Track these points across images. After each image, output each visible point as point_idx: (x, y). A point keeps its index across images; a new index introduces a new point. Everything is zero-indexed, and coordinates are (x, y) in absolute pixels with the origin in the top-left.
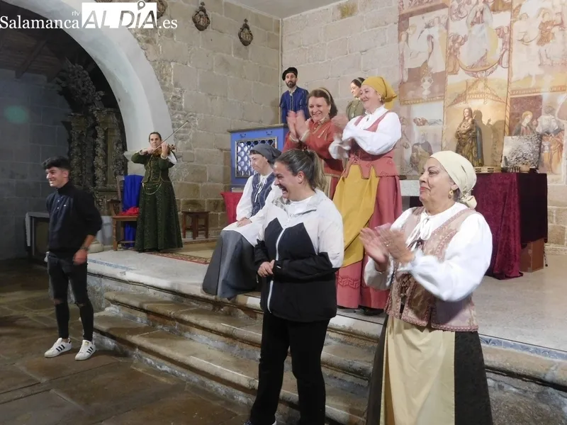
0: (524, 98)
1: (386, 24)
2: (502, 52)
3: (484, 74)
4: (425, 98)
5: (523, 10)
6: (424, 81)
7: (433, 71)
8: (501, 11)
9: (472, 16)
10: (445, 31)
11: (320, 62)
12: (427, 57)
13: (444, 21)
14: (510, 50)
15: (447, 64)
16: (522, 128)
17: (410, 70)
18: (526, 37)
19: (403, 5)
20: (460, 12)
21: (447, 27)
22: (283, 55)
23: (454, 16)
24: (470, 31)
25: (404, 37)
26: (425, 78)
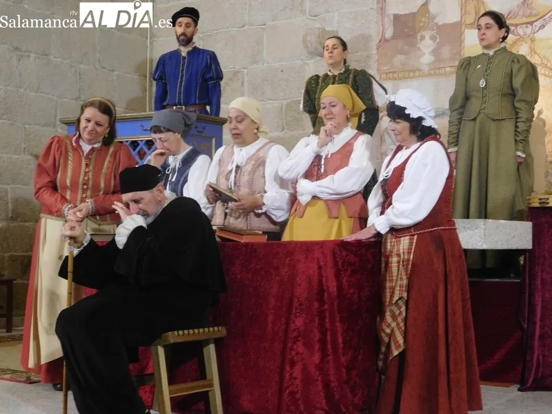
3: (529, 30)
4: (426, 69)
6: (423, 38)
7: (440, 21)
15: (464, 12)
17: (396, 17)
26: (424, 33)
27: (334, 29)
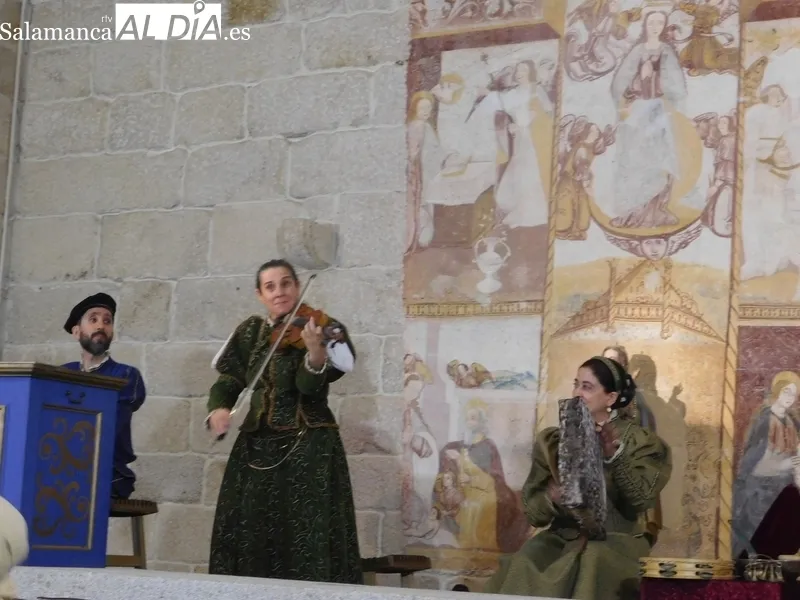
0: (778, 331)
1: (371, 60)
2: (714, 189)
3: (661, 249)
4: (487, 302)
5: (770, 76)
6: (483, 249)
7: (513, 221)
8: (709, 70)
9: (627, 71)
10: (549, 106)
11: (152, 153)
12: (493, 178)
13: (545, 75)
14: (736, 189)
15: (554, 210)
16: (772, 417)
17: (440, 211)
18: (781, 153)
19: (423, 12)
20: (593, 56)
21: (554, 94)
22: (27, 115)
23: (575, 66)
24: (622, 117)
25: (424, 105)
26: (485, 240)
27: (333, 223)
